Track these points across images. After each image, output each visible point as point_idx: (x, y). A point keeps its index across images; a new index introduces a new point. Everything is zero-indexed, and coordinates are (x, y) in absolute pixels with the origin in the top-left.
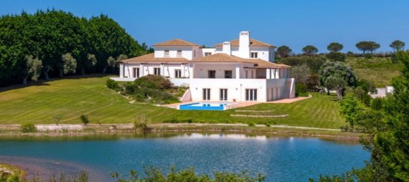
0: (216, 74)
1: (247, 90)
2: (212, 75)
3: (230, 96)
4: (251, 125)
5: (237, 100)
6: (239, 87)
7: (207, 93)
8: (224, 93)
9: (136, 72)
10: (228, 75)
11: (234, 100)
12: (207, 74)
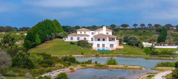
0: (100, 40)
1: (110, 45)
2: (99, 40)
3: (105, 46)
4: (124, 55)
5: (108, 47)
6: (108, 43)
7: (98, 45)
8: (103, 45)
9: (72, 39)
10: (104, 40)
11: (107, 47)
12: (97, 40)
